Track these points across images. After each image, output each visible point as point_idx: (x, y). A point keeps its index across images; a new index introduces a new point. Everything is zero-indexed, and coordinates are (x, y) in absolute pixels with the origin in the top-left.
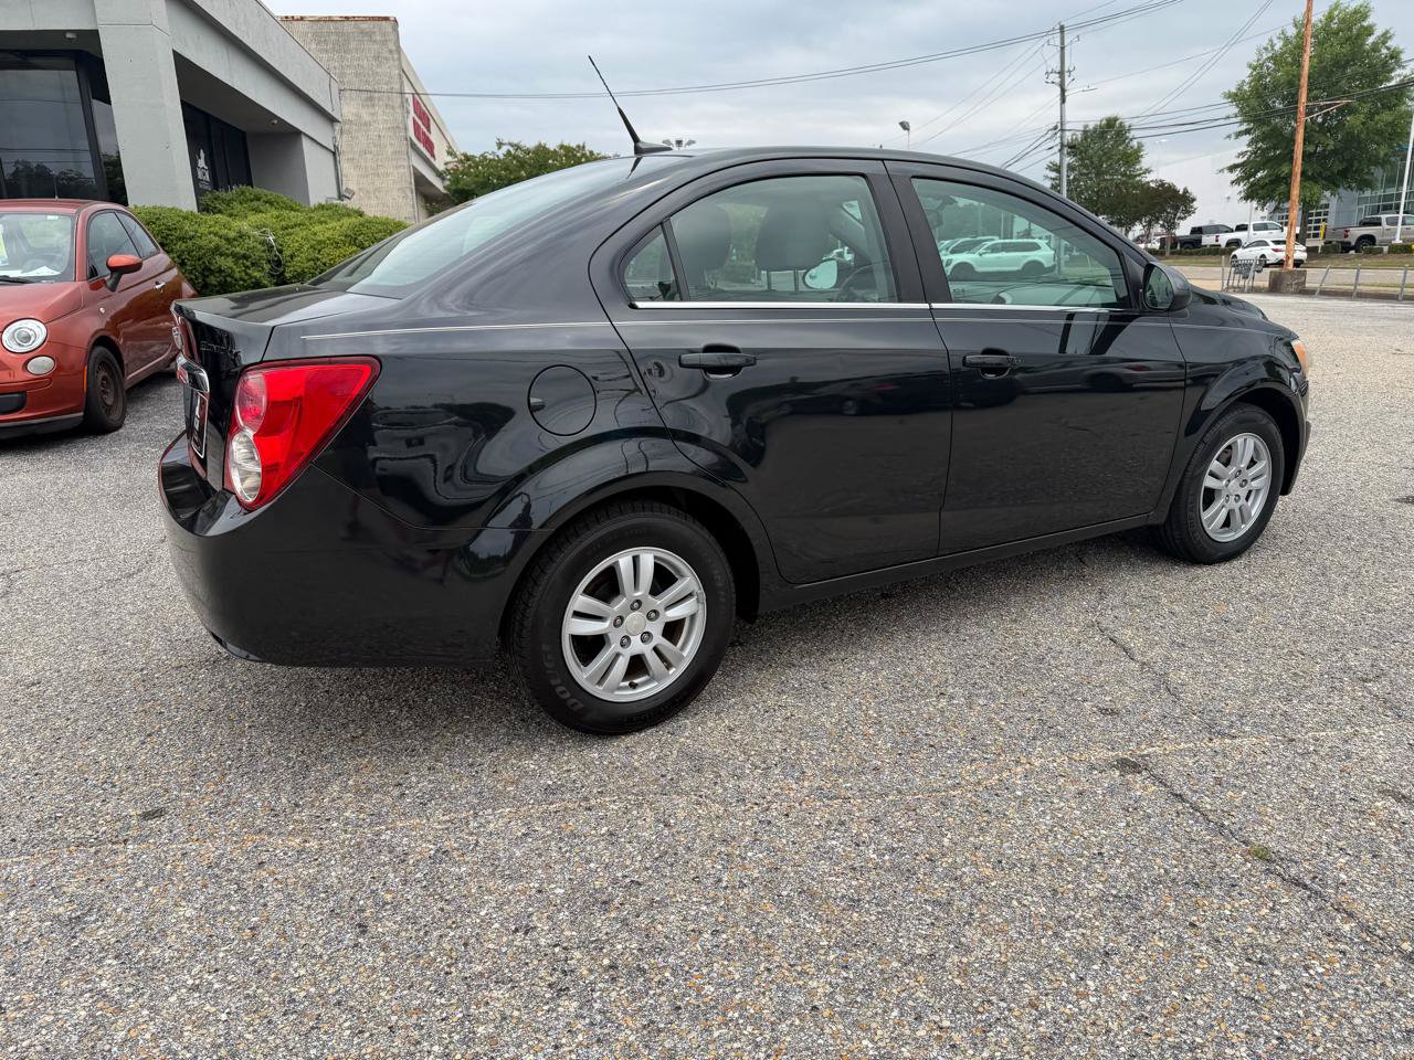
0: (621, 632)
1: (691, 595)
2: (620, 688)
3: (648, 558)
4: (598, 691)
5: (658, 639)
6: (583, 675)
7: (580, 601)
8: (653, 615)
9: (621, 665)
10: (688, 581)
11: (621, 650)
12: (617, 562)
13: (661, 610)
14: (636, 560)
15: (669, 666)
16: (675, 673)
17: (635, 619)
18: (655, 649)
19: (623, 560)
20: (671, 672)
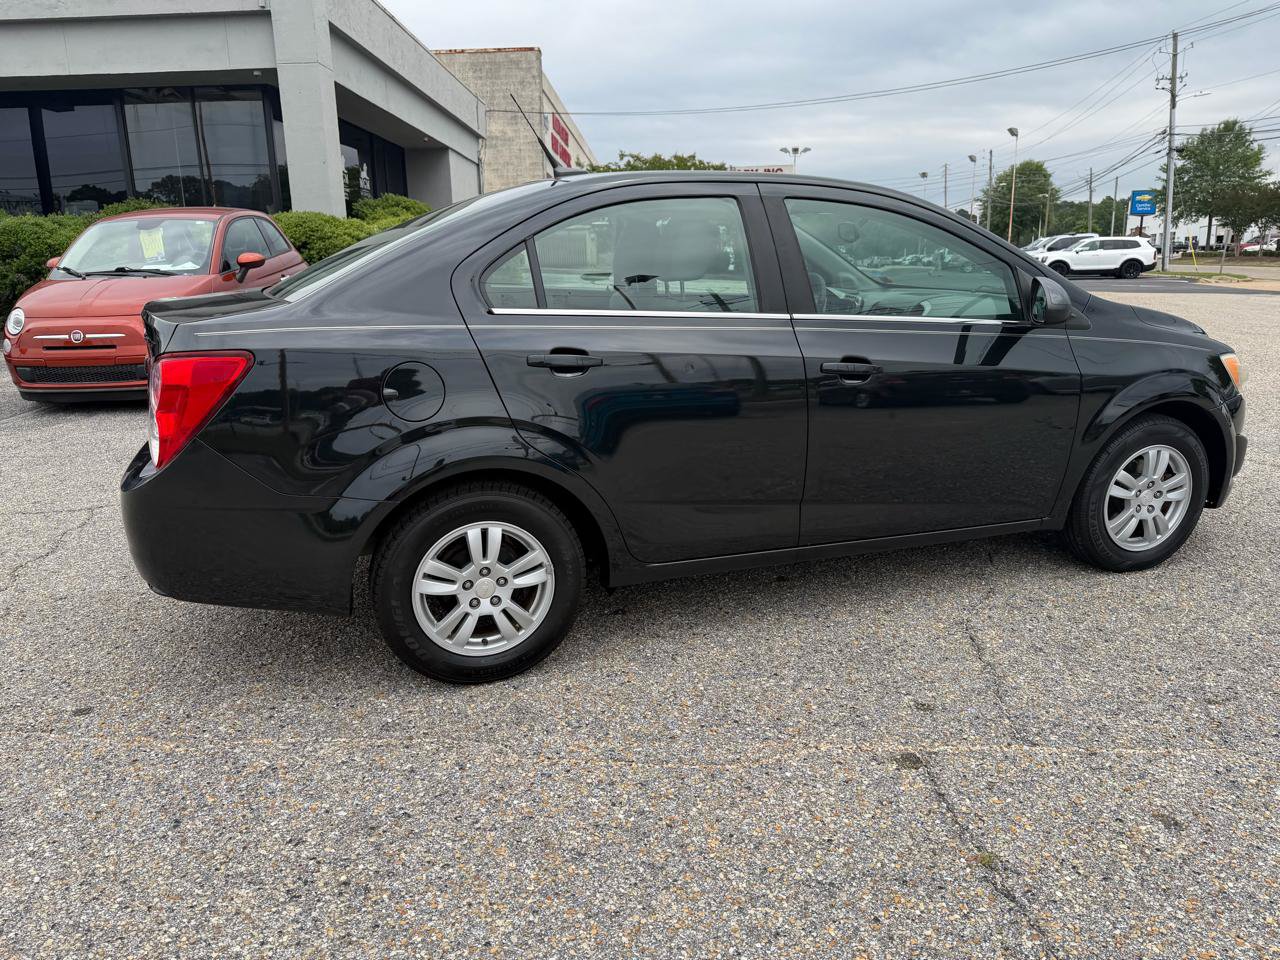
0: (471, 594)
1: (540, 566)
2: (469, 643)
3: (496, 531)
4: (448, 645)
5: (507, 602)
6: (434, 630)
7: (429, 564)
8: (502, 581)
9: (470, 624)
10: (538, 554)
11: (469, 610)
12: (466, 533)
13: (510, 578)
14: (484, 533)
15: (519, 629)
16: (524, 635)
17: (485, 584)
18: (505, 611)
19: (473, 533)
20: (520, 633)
